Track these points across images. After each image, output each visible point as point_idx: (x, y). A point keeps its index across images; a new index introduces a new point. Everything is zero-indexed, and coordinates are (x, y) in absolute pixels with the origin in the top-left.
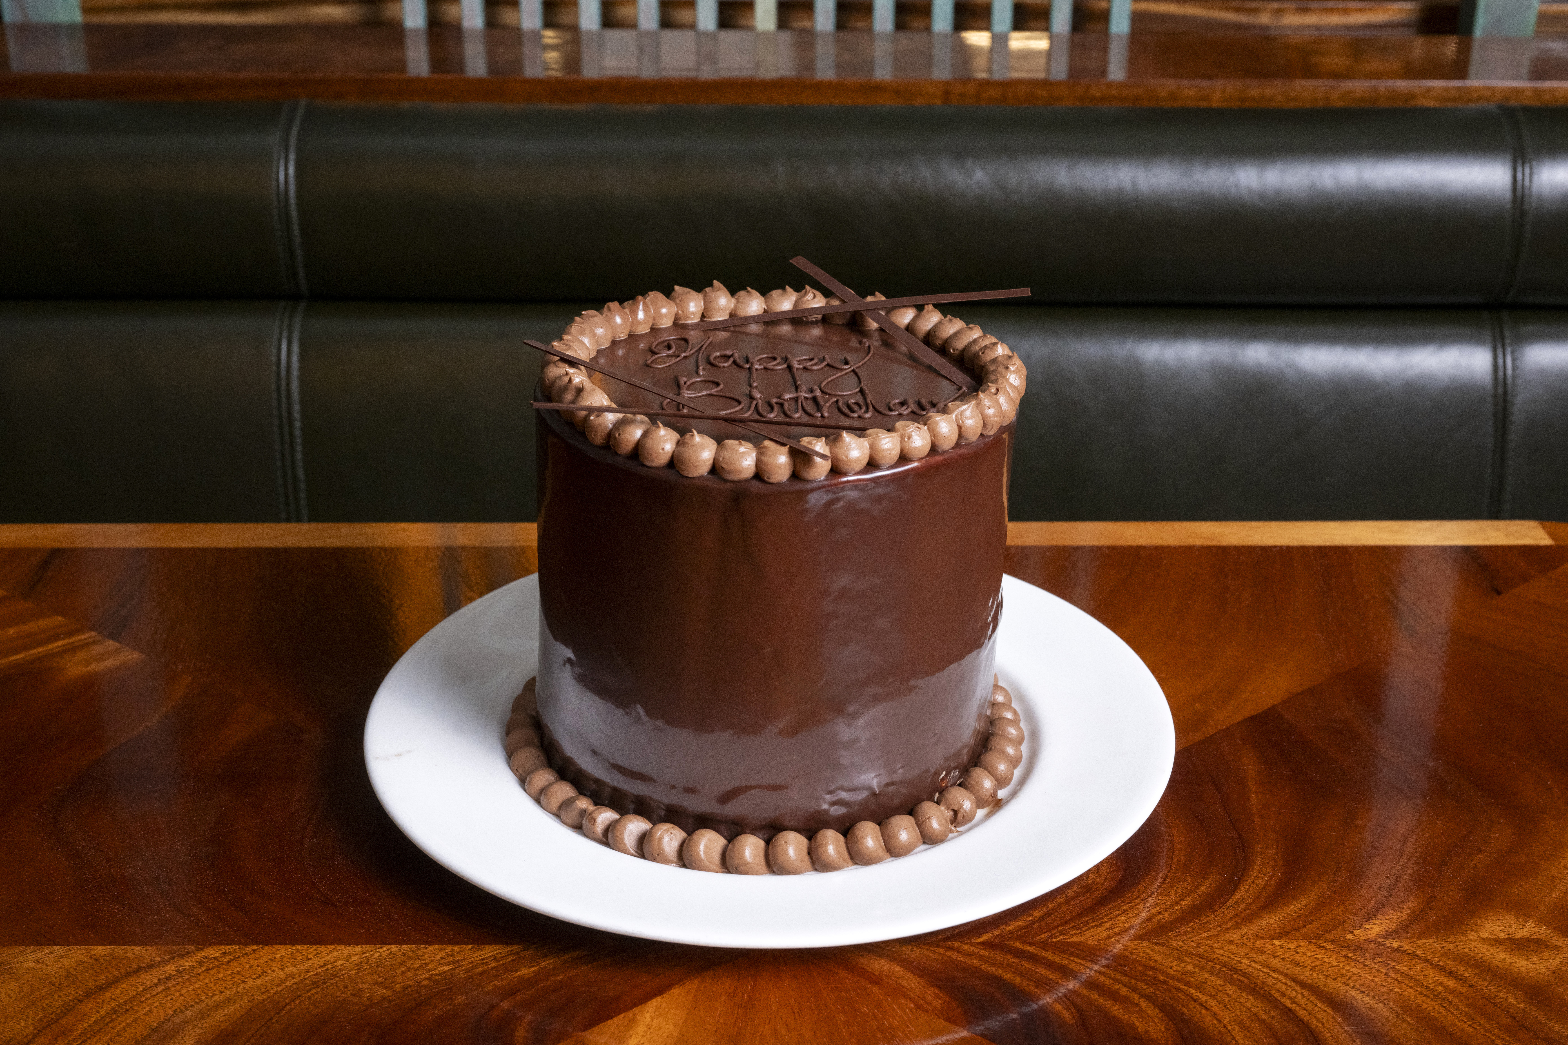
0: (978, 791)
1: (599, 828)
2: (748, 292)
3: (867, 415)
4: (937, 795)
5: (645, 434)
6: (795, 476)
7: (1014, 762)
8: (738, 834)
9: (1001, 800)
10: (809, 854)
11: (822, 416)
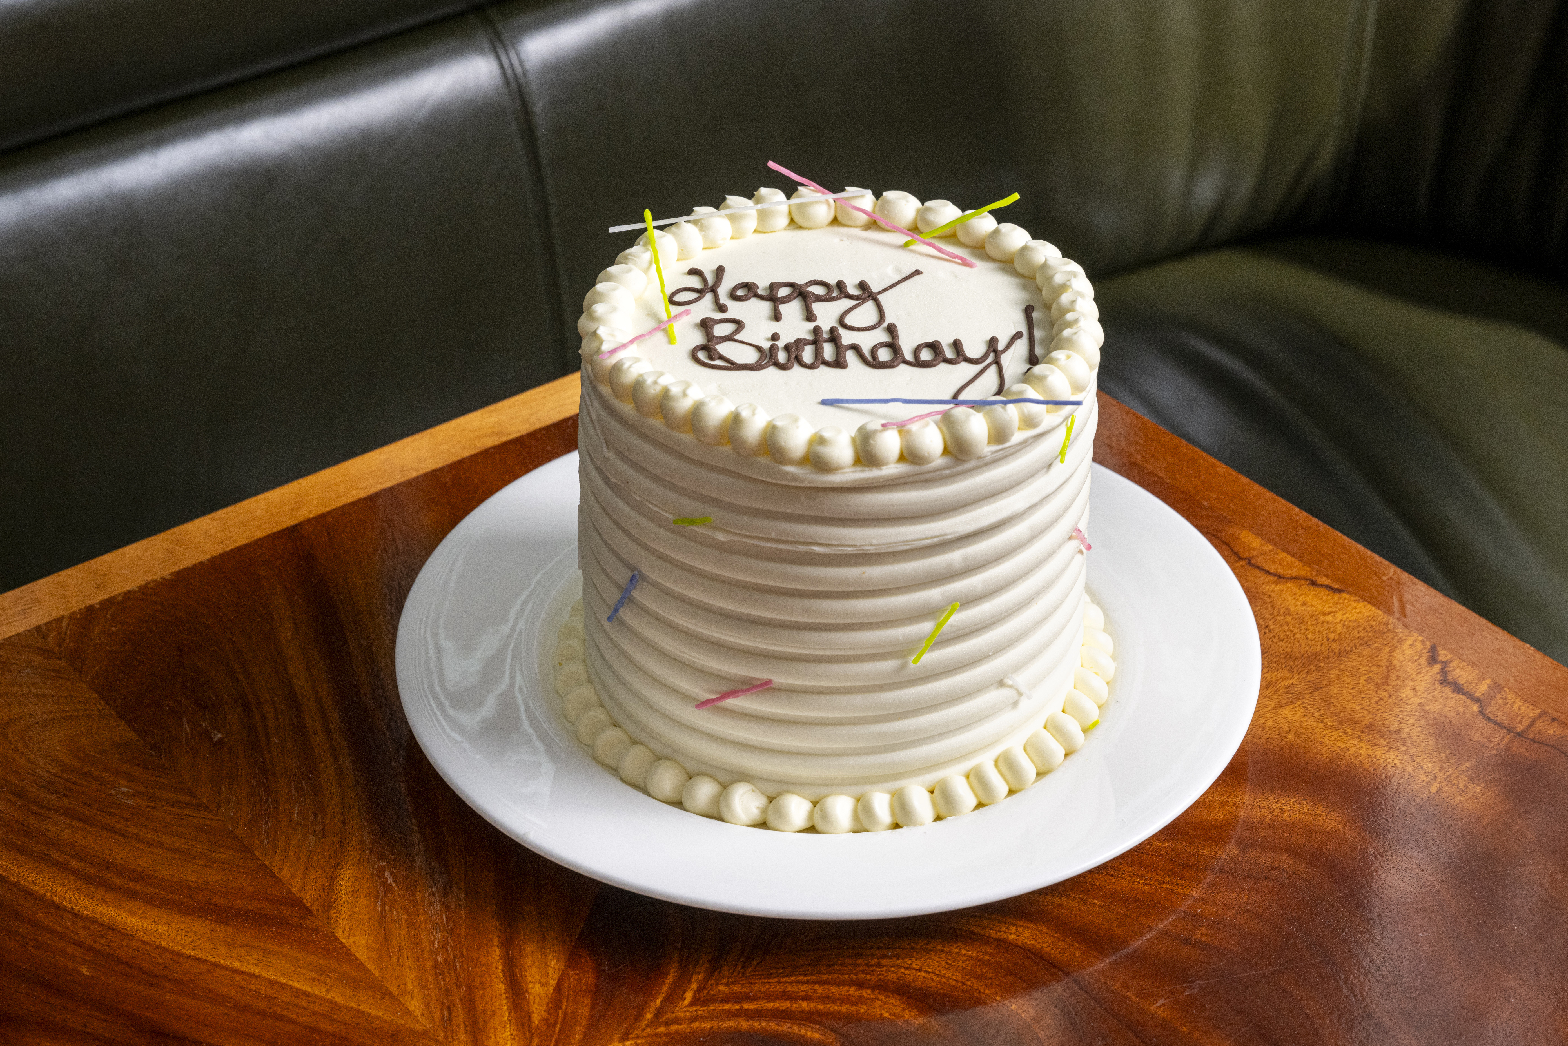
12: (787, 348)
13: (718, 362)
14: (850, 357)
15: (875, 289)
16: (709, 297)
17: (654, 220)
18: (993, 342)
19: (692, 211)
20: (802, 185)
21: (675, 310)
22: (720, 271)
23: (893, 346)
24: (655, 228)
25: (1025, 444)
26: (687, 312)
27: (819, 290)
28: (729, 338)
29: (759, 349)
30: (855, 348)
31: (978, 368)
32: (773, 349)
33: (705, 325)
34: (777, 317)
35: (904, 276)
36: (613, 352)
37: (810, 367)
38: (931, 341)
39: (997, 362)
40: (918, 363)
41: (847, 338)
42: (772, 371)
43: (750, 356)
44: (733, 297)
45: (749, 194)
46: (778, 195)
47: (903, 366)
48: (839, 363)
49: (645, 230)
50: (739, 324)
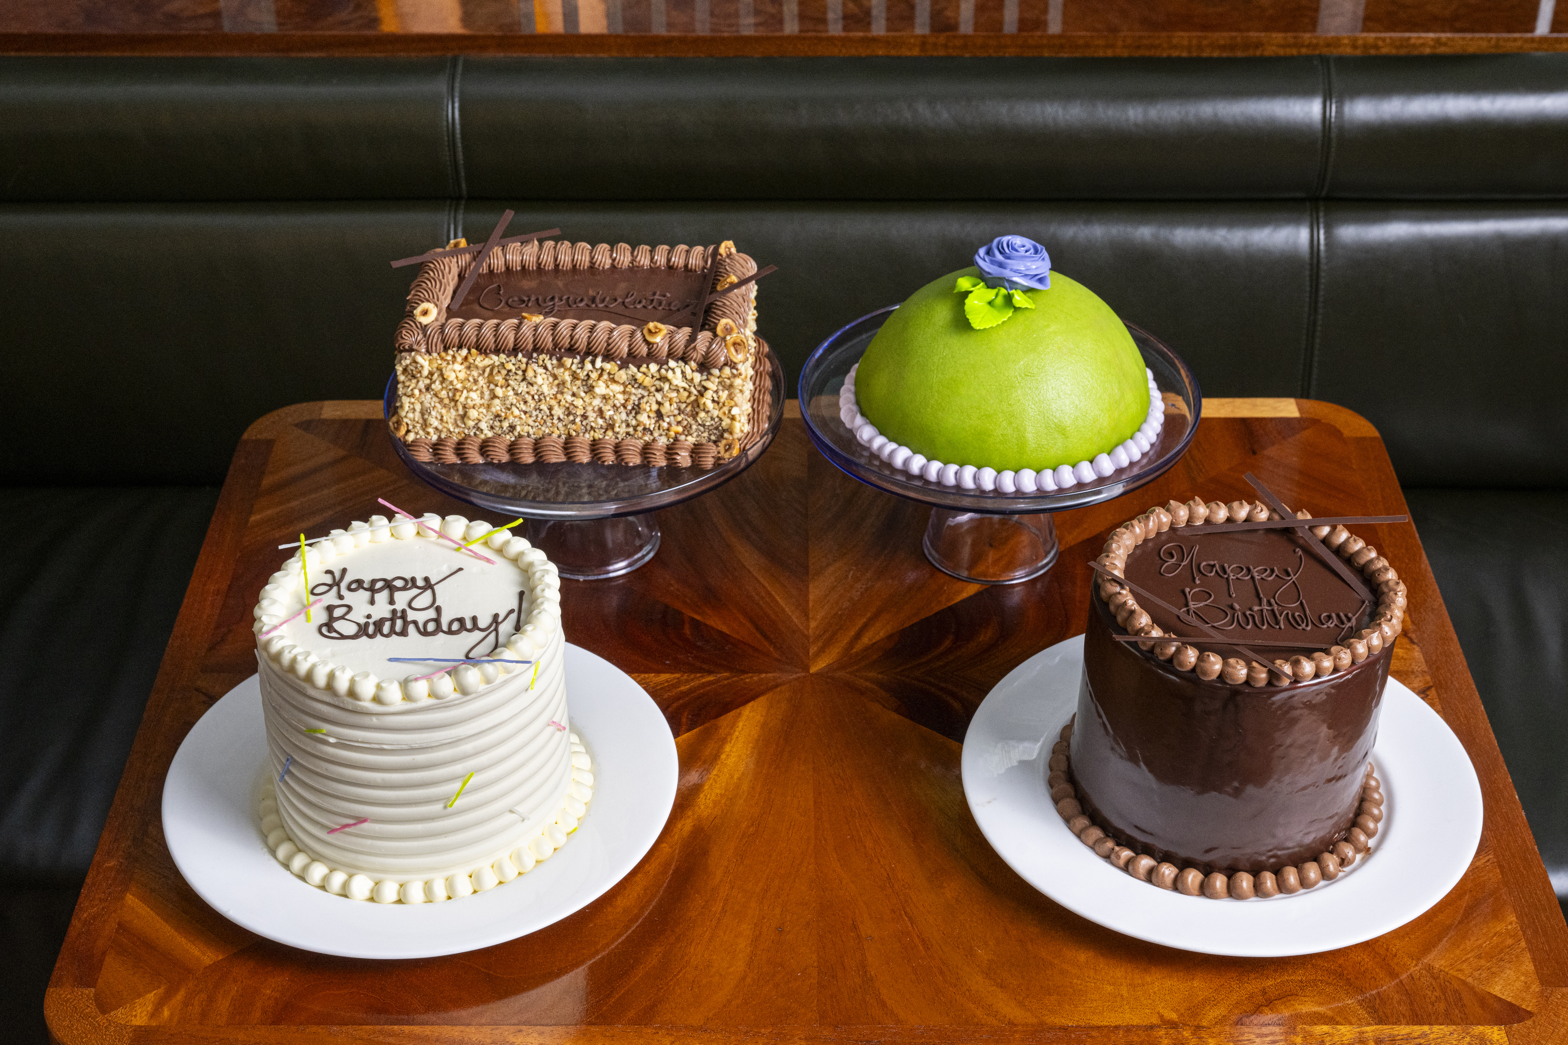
0: (1357, 844)
1: (1122, 862)
2: (1217, 504)
3: (1309, 628)
4: (1331, 847)
5: (1178, 650)
6: (1270, 683)
7: (1377, 820)
8: (1211, 872)
9: (1370, 848)
10: (1254, 886)
11: (1280, 628)
12: (375, 623)
13: (334, 635)
14: (411, 628)
15: (433, 582)
16: (335, 589)
17: (306, 540)
18: (496, 616)
19: (330, 533)
20: (397, 513)
21: (313, 598)
22: (344, 571)
23: (437, 621)
24: (306, 545)
25: (505, 682)
26: (320, 600)
27: (399, 583)
28: (342, 618)
29: (358, 624)
30: (415, 623)
31: (485, 634)
32: (367, 625)
33: (330, 609)
34: (372, 602)
35: (452, 572)
36: (268, 632)
37: (387, 636)
38: (459, 617)
39: (496, 630)
40: (450, 632)
41: (411, 615)
42: (365, 638)
43: (351, 629)
44: (349, 589)
45: (366, 520)
46: (384, 520)
47: (441, 634)
48: (404, 633)
49: (299, 547)
50: (350, 608)
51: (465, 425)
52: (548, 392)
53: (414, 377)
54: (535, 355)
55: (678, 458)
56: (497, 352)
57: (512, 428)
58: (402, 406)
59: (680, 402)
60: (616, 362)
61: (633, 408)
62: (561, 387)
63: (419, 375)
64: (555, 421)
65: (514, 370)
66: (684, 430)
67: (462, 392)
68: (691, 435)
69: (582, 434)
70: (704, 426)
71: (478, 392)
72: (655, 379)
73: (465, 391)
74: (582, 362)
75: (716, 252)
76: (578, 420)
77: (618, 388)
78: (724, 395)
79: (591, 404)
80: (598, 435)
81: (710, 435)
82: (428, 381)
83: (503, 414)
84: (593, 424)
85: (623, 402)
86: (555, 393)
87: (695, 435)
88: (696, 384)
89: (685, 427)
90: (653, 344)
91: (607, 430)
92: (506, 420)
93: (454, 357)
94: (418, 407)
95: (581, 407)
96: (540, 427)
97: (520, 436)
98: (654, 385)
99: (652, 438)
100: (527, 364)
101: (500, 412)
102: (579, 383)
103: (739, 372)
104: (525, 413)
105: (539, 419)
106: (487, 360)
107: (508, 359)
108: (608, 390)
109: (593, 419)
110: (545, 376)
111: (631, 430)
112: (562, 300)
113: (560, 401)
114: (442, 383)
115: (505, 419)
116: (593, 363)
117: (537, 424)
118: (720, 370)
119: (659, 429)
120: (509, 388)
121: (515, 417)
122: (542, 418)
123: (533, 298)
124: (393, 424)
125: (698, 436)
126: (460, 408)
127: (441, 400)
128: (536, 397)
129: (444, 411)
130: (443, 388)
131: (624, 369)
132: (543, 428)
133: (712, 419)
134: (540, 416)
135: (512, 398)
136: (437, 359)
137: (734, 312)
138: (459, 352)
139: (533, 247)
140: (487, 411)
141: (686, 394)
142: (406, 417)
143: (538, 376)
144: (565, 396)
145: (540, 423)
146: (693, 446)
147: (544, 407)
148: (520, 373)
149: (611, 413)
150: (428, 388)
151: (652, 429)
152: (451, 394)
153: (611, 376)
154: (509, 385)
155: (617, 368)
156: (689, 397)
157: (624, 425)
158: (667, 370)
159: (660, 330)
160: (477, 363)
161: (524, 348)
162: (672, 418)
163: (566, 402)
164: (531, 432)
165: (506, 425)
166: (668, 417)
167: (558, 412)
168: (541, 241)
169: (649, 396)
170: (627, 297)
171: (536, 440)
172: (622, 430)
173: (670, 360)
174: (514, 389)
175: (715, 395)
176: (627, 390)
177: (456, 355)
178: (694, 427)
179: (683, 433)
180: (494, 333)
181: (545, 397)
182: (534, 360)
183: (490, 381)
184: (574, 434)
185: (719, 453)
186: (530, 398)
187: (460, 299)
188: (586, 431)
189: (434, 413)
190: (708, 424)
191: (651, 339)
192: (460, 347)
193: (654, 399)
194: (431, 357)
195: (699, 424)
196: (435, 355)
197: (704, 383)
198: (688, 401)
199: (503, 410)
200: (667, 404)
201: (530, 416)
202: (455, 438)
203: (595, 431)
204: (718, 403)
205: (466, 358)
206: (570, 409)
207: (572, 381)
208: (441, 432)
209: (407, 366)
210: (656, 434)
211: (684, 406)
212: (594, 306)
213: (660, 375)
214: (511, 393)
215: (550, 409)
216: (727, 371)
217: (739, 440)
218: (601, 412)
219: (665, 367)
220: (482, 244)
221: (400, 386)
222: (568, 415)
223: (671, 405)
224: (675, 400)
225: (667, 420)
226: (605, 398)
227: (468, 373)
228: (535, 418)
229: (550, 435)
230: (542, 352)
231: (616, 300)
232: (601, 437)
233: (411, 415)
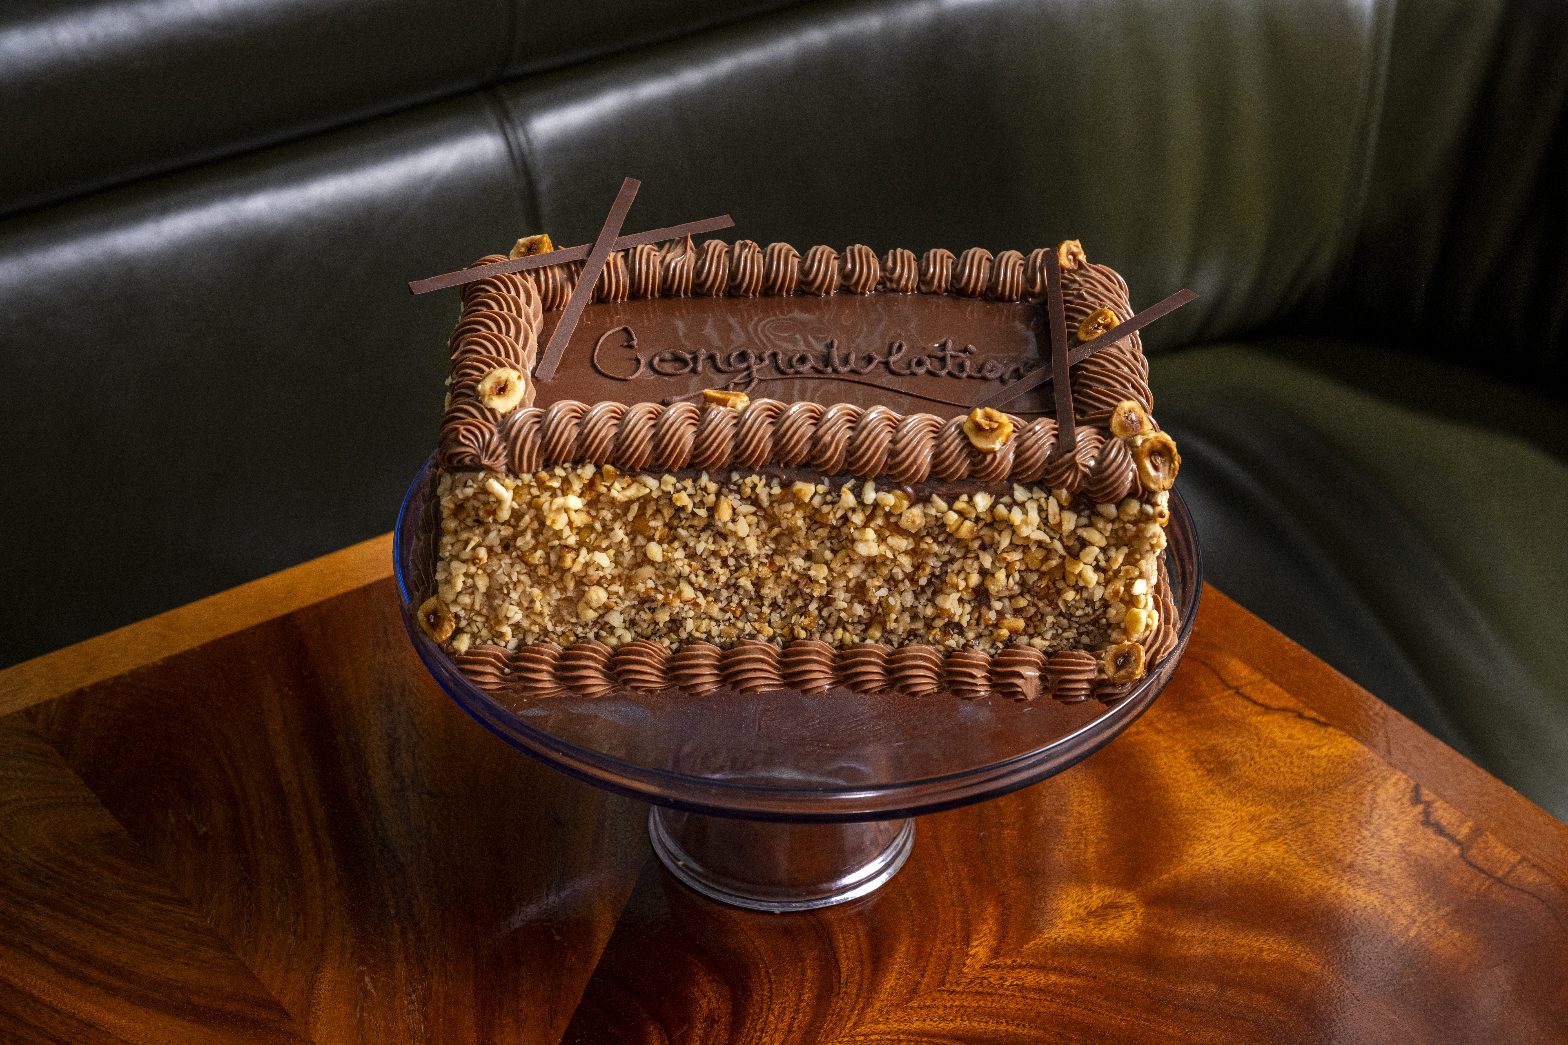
51: (578, 617)
52: (757, 552)
53: (479, 522)
54: (735, 477)
55: (1019, 682)
56: (657, 468)
57: (676, 623)
58: (449, 581)
59: (1028, 570)
60: (904, 491)
61: (930, 582)
62: (785, 540)
63: (490, 519)
64: (766, 610)
65: (690, 508)
66: (1027, 625)
67: (577, 551)
68: (1040, 634)
69: (818, 635)
70: (1070, 617)
71: (612, 552)
72: (981, 524)
73: (584, 552)
74: (836, 488)
75: (1051, 260)
76: (813, 607)
77: (903, 543)
78: (1118, 557)
79: (844, 574)
80: (850, 637)
81: (1080, 634)
82: (506, 531)
83: (660, 597)
84: (843, 615)
85: (909, 569)
86: (770, 553)
87: (1048, 635)
88: (1065, 534)
89: (1030, 619)
90: (985, 453)
91: (868, 626)
92: (667, 609)
93: (565, 481)
94: (482, 583)
95: (824, 582)
96: (733, 621)
97: (691, 640)
98: (980, 537)
99: (962, 641)
100: (718, 494)
101: (653, 593)
102: (822, 533)
103: (1158, 509)
104: (705, 593)
105: (733, 605)
106: (634, 487)
107: (678, 485)
108: (883, 548)
109: (845, 605)
110: (754, 519)
111: (919, 625)
112: (762, 360)
113: (781, 568)
114: (536, 534)
115: (663, 605)
116: (858, 492)
117: (729, 615)
118: (1119, 505)
119: (978, 624)
120: (676, 544)
121: (685, 602)
122: (739, 604)
123: (702, 356)
124: (427, 616)
125: (1053, 637)
126: (571, 585)
127: (532, 569)
128: (731, 562)
129: (536, 592)
130: (538, 543)
131: (921, 506)
132: (740, 624)
133: (1089, 602)
134: (736, 599)
135: (682, 564)
136: (529, 486)
137: (1129, 386)
138: (579, 471)
139: (685, 252)
140: (627, 591)
141: (1040, 554)
142: (455, 602)
143: (741, 519)
144: (792, 559)
145: (734, 613)
146: (1043, 657)
147: (745, 582)
148: (702, 512)
149: (884, 592)
150: (507, 545)
151: (964, 624)
152: (553, 557)
153: (892, 520)
154: (675, 538)
155: (906, 503)
156: (1046, 559)
157: (906, 617)
158: (1009, 507)
159: (1001, 425)
160: (614, 493)
161: (713, 463)
162: (1006, 601)
163: (794, 571)
164: (715, 631)
165: (663, 617)
166: (1000, 599)
167: (772, 591)
168: (699, 240)
169: (965, 557)
170: (890, 354)
171: (723, 647)
172: (899, 624)
173: (1016, 486)
174: (685, 546)
175: (1101, 557)
176: (924, 546)
177: (572, 477)
178: (1050, 619)
179: (1025, 632)
180: (653, 431)
181: (749, 561)
182: (732, 487)
183: (636, 530)
184: (803, 634)
185: (1101, 671)
186: (719, 562)
187: (554, 356)
188: (827, 627)
189: (514, 595)
190: (1079, 613)
191: (980, 443)
192: (578, 461)
193: (976, 565)
194: (519, 483)
195: (1061, 614)
196: (527, 477)
197: (1080, 532)
198: (1044, 568)
199: (661, 588)
200: (1001, 575)
201: (716, 600)
202: (555, 648)
203: (845, 629)
204: (1104, 571)
205: (591, 485)
206: (801, 586)
207: (808, 528)
208: (526, 632)
209: (467, 499)
210: (971, 635)
211: (1034, 577)
212: (830, 370)
213: (993, 517)
214: (680, 554)
215: (758, 584)
216: (1134, 507)
217: (1143, 643)
218: (859, 591)
219: (1006, 499)
220: (585, 247)
221: (447, 540)
222: (792, 598)
223: (1008, 576)
224: (1018, 566)
225: (998, 605)
226: (872, 564)
227: (594, 513)
228: (725, 603)
229: (752, 636)
230: (750, 471)
231: (870, 360)
232: (856, 639)
233: (466, 599)
